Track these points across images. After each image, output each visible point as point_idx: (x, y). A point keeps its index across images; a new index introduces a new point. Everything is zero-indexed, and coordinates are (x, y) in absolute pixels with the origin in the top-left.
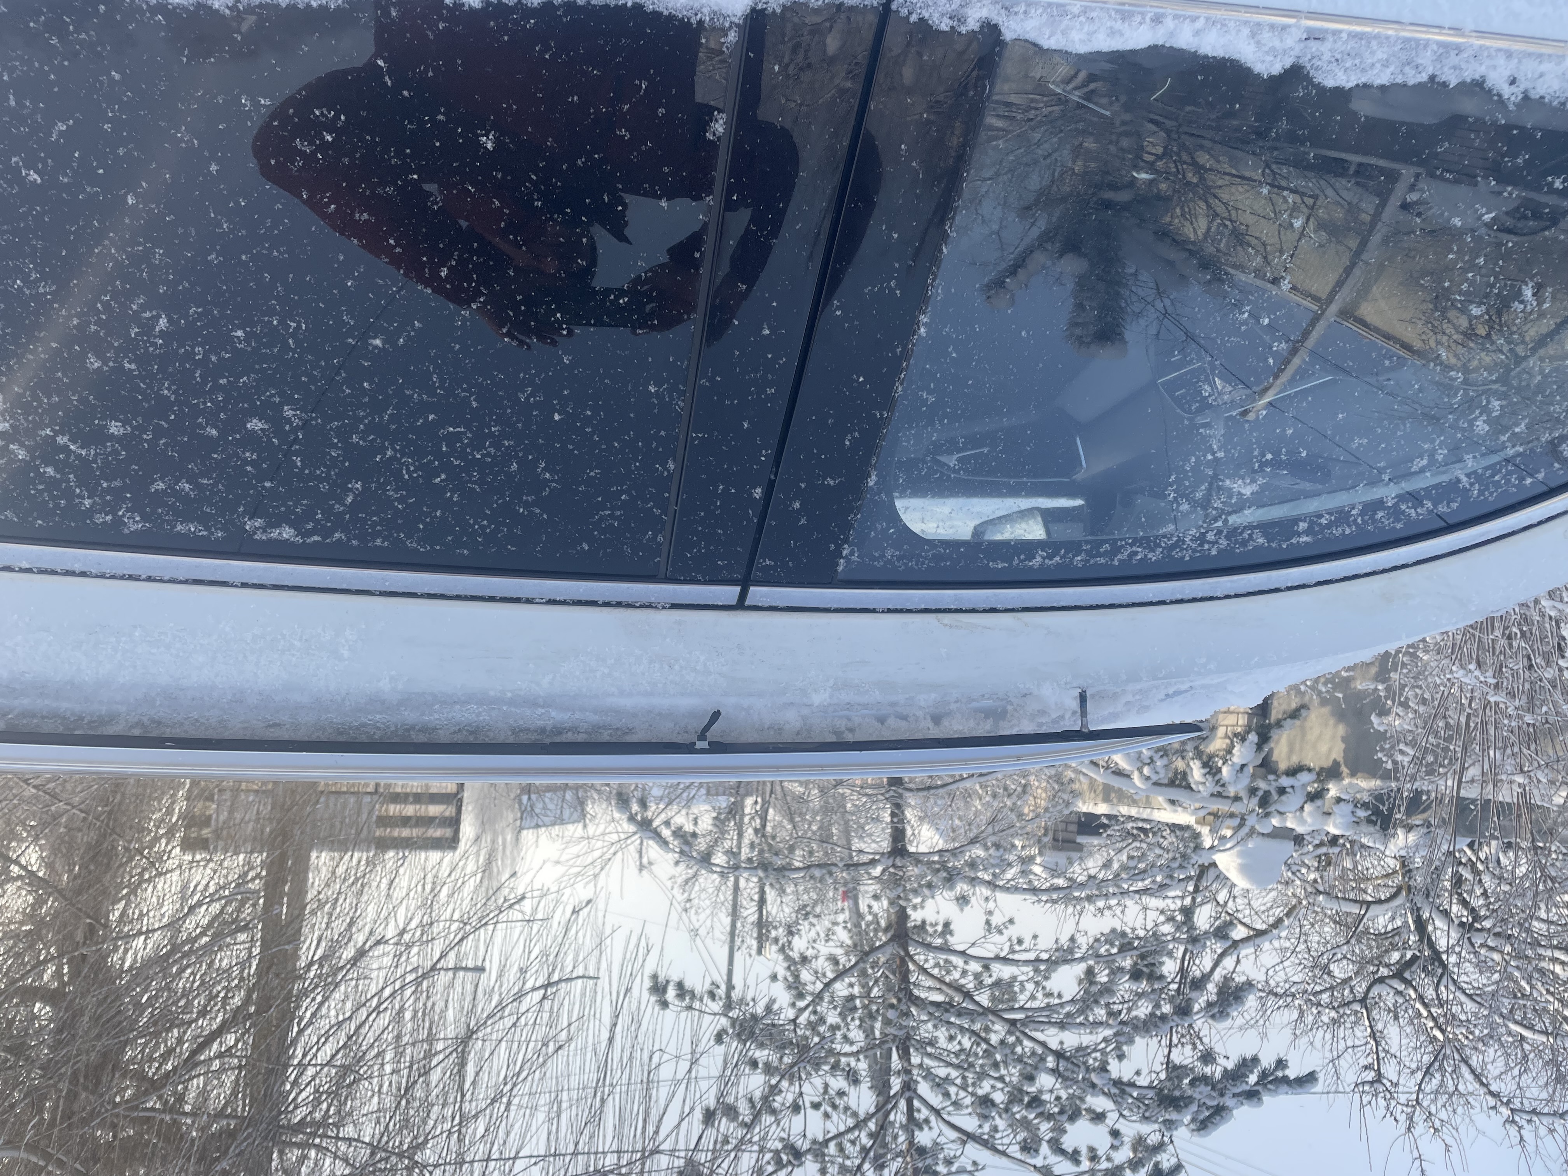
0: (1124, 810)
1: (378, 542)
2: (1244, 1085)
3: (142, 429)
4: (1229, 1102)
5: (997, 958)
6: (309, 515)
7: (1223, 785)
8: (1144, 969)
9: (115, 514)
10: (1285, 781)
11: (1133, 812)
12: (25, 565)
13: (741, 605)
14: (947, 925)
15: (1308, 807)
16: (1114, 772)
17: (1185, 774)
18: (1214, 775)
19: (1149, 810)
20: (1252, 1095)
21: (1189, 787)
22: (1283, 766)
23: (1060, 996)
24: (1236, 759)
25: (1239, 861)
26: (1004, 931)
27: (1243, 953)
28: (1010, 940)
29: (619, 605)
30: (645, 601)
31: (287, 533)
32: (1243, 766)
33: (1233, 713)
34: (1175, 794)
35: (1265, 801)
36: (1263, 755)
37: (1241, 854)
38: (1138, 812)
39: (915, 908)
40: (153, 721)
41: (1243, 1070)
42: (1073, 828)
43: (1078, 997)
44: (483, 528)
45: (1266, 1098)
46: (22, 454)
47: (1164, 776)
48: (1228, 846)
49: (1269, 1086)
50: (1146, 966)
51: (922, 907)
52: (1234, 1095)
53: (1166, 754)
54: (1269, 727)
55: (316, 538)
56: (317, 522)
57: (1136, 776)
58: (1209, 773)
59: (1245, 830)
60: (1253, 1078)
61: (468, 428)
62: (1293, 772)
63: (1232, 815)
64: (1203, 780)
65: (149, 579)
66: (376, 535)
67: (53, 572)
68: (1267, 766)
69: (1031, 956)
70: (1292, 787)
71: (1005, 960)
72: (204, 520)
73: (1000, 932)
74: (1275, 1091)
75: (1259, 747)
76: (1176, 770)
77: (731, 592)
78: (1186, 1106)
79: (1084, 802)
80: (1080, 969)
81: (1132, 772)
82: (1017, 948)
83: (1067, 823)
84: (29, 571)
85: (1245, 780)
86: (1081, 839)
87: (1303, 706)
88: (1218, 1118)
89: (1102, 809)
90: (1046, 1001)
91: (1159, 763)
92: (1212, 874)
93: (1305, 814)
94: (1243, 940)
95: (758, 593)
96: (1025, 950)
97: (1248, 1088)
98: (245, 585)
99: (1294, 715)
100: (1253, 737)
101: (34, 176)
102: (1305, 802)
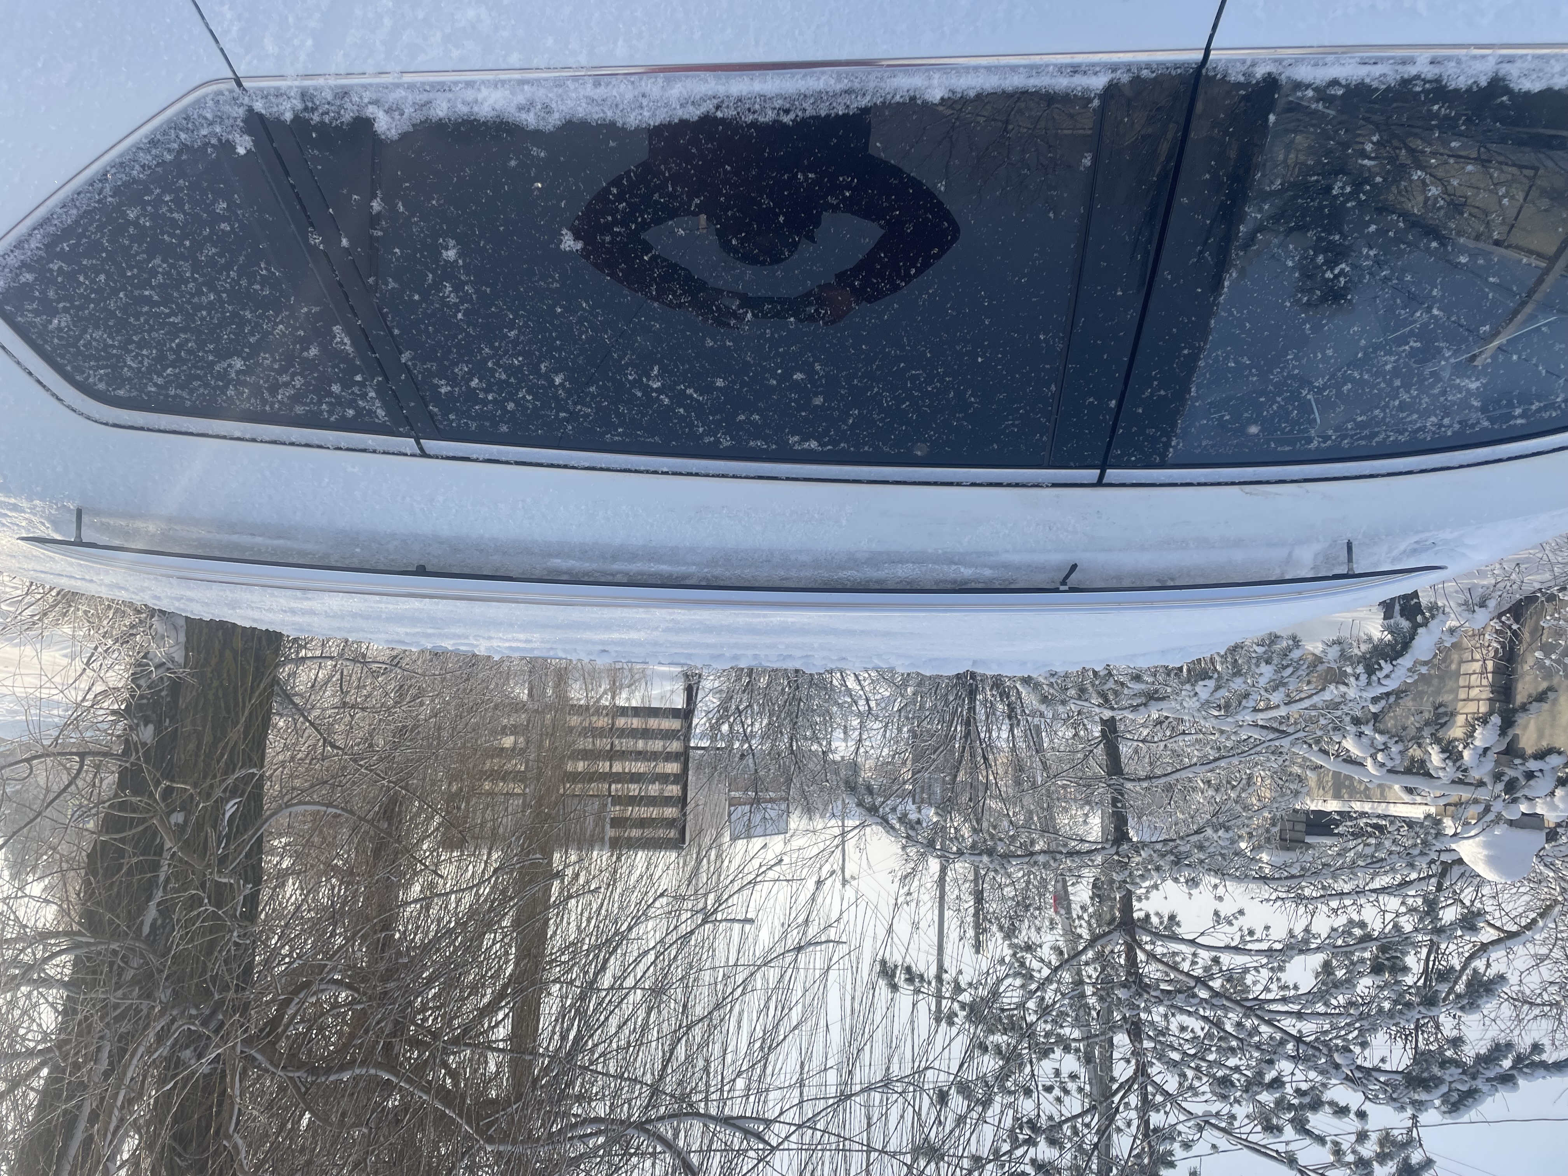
0: (1357, 806)
1: (866, 448)
2: (1498, 1067)
3: (734, 382)
4: (1479, 1083)
5: (1227, 948)
6: (826, 433)
7: (1465, 770)
8: (1386, 962)
9: (715, 436)
10: (1533, 765)
11: (1367, 807)
12: (665, 470)
13: (1100, 483)
14: (1172, 918)
15: (1559, 792)
16: (1344, 760)
17: (1422, 762)
18: (1455, 762)
19: (1384, 805)
20: (1507, 1079)
21: (1428, 775)
22: (1529, 751)
23: (1296, 987)
24: (1477, 743)
25: (1486, 852)
26: (1234, 921)
27: (1494, 956)
28: (1241, 930)
29: (1017, 485)
30: (1035, 482)
31: (814, 444)
32: (1486, 750)
33: (1472, 700)
34: (1412, 781)
35: (1511, 787)
36: (1508, 739)
37: (1487, 845)
38: (1372, 808)
39: (1139, 899)
40: (713, 576)
41: (1496, 1054)
42: (1301, 827)
43: (1315, 990)
44: (930, 437)
45: (1521, 1082)
46: (666, 401)
47: (1398, 763)
48: (1472, 833)
49: (1525, 1070)
50: (1388, 959)
51: (1147, 898)
52: (1488, 1080)
53: (1400, 740)
54: (1515, 711)
55: (830, 447)
56: (830, 437)
57: (1369, 763)
58: (1448, 758)
59: (1491, 816)
60: (1507, 1063)
61: (924, 371)
62: (1540, 756)
63: (1476, 801)
64: (1443, 766)
65: (734, 477)
66: (865, 444)
67: (681, 474)
68: (1511, 751)
69: (1264, 946)
70: (1541, 771)
71: (1236, 949)
72: (765, 439)
73: (1230, 924)
74: (1531, 1074)
75: (1503, 730)
76: (1413, 757)
77: (1093, 474)
78: (1436, 1086)
79: (1312, 800)
80: (1316, 960)
81: (1365, 759)
82: (1248, 938)
83: (1294, 822)
84: (667, 473)
85: (1489, 764)
86: (1309, 840)
87: (1550, 689)
88: (1470, 1100)
89: (1332, 806)
90: (1282, 993)
91: (1394, 749)
92: (1456, 871)
93: (1556, 799)
94: (1492, 943)
95: (1112, 474)
96: (1257, 940)
97: (1502, 1071)
98: (788, 479)
99: (1541, 697)
100: (1496, 720)
101: (681, 232)
102: (1556, 787)
